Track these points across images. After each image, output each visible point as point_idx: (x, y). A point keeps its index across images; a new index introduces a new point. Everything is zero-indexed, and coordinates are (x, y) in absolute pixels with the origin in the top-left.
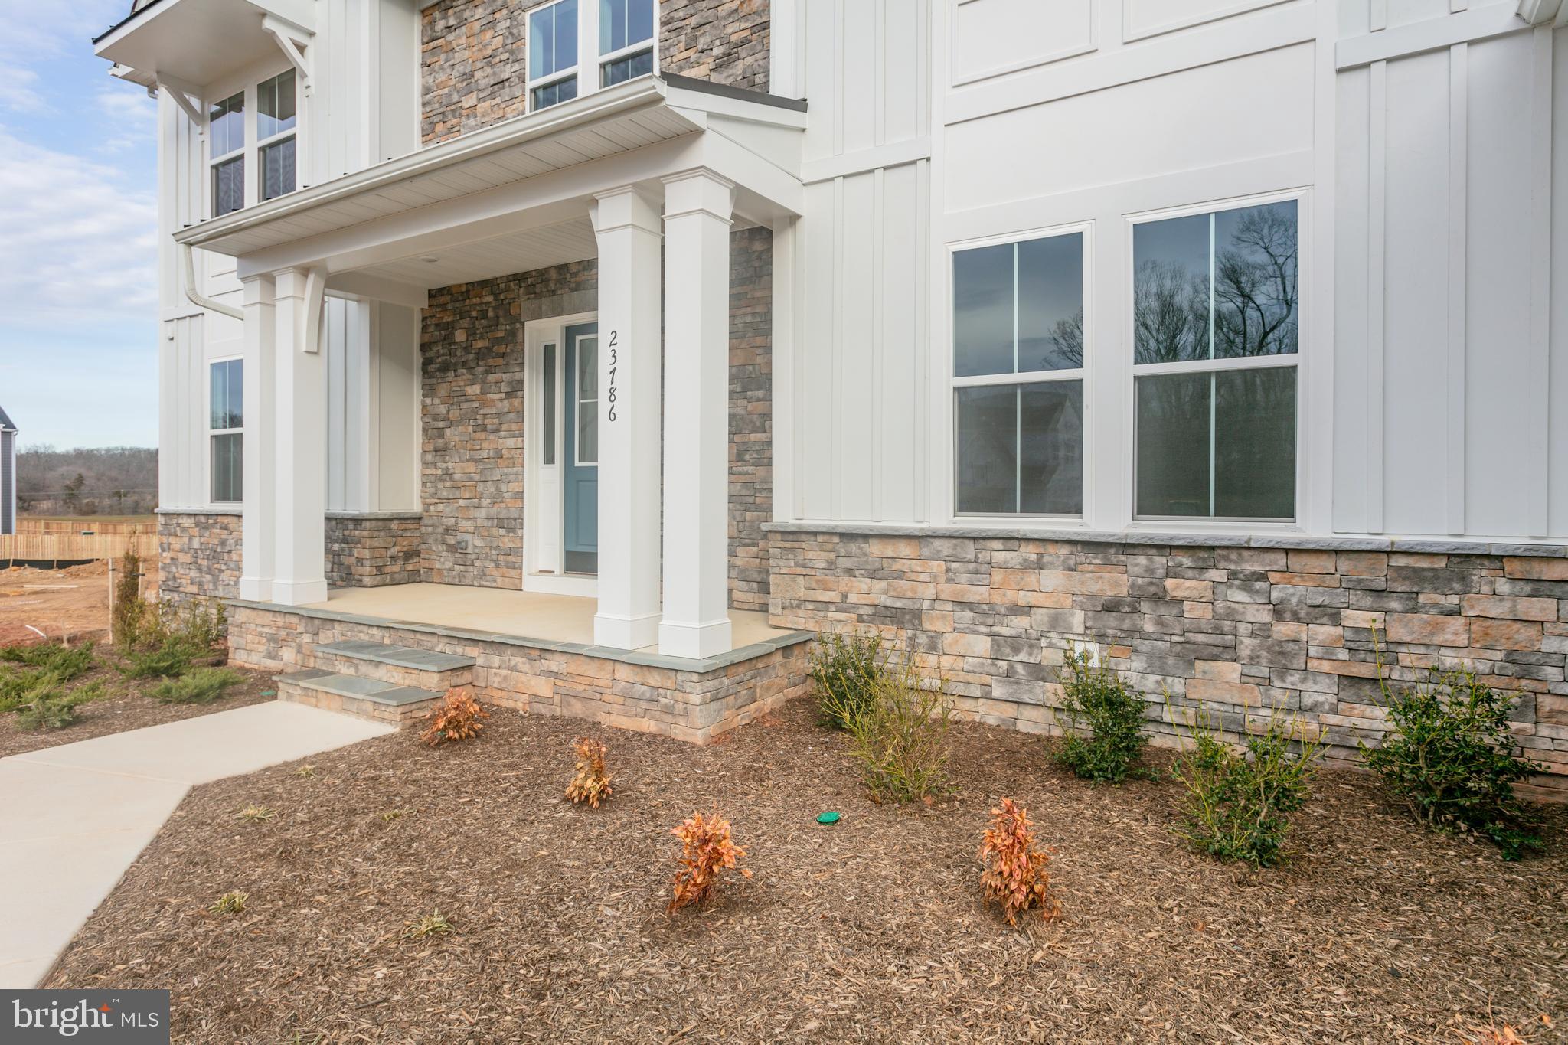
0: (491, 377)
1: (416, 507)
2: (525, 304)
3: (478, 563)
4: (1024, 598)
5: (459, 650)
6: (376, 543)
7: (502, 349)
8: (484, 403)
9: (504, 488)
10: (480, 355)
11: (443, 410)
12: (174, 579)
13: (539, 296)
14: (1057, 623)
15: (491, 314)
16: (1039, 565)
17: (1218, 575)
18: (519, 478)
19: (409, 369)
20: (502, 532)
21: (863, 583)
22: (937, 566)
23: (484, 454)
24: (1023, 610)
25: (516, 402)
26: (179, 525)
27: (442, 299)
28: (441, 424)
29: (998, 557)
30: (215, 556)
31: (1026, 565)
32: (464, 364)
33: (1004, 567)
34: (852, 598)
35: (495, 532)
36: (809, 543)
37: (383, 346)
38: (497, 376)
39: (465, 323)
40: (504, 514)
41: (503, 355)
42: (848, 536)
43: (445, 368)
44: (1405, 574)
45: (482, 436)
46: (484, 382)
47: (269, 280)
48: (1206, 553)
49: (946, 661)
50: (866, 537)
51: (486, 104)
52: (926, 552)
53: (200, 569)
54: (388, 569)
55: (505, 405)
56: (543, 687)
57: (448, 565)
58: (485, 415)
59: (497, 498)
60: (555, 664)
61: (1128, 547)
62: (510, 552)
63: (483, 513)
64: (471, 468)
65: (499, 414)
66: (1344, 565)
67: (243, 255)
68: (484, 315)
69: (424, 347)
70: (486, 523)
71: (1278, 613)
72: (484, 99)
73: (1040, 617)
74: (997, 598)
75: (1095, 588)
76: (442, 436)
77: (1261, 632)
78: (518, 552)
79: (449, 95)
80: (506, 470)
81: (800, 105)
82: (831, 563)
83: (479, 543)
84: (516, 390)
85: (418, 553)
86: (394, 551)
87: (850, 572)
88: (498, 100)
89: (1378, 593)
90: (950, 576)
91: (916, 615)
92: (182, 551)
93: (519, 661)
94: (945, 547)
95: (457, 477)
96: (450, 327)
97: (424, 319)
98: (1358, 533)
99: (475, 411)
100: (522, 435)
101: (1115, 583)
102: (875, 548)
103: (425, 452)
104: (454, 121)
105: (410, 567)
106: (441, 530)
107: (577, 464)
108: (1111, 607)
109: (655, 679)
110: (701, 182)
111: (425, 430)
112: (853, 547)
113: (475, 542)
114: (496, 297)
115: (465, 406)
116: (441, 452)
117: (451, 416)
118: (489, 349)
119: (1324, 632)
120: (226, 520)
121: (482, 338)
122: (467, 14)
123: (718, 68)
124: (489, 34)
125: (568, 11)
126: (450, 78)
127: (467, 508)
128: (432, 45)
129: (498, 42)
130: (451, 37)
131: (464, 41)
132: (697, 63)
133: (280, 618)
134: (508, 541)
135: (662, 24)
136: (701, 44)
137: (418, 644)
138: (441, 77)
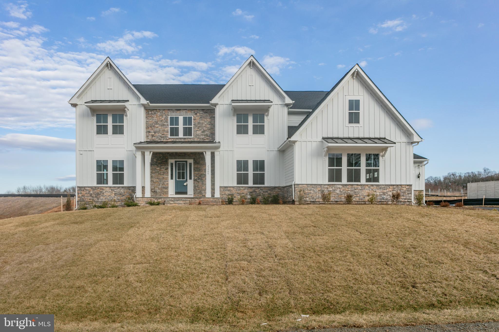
2: (169, 157)
3: (159, 194)
4: (244, 192)
7: (164, 163)
8: (160, 170)
9: (165, 183)
10: (159, 163)
14: (247, 194)
15: (162, 157)
16: (245, 189)
17: (259, 189)
18: (168, 181)
20: (164, 189)
21: (227, 192)
22: (235, 190)
23: (161, 178)
24: (243, 193)
25: (167, 171)
29: (241, 189)
30: (98, 194)
31: (244, 189)
32: (156, 164)
33: (242, 189)
34: (226, 193)
35: (163, 189)
38: (163, 167)
39: (156, 158)
40: (165, 187)
41: (164, 164)
42: (225, 187)
44: (272, 188)
45: (160, 175)
46: (160, 167)
48: (258, 187)
49: (236, 199)
50: (228, 187)
51: (161, 127)
52: (234, 188)
55: (165, 171)
58: (160, 172)
59: (163, 184)
61: (252, 187)
62: (166, 192)
63: (160, 186)
64: (158, 180)
65: (163, 172)
66: (268, 188)
68: (160, 158)
70: (161, 188)
71: (264, 192)
72: (160, 126)
73: (245, 194)
74: (241, 193)
75: (249, 191)
77: (262, 194)
78: (168, 192)
79: (152, 124)
81: (219, 142)
82: (224, 190)
83: (159, 191)
84: (167, 169)
87: (226, 191)
88: (163, 127)
89: (270, 190)
90: (236, 190)
91: (233, 194)
95: (154, 181)
98: (269, 186)
99: (158, 172)
100: (168, 175)
101: (251, 190)
102: (229, 188)
104: (153, 128)
107: (177, 180)
108: (251, 192)
112: (226, 188)
113: (158, 191)
114: (163, 155)
115: (156, 171)
117: (153, 172)
118: (161, 163)
119: (267, 193)
120: (102, 188)
121: (160, 161)
122: (156, 113)
123: (202, 132)
124: (161, 117)
125: (177, 119)
126: (152, 121)
127: (157, 186)
128: (148, 115)
129: (163, 119)
130: (152, 115)
131: (156, 116)
132: (199, 131)
133: (149, 199)
134: (166, 190)
135: (194, 125)
136: (200, 129)
137: (179, 199)
138: (150, 121)
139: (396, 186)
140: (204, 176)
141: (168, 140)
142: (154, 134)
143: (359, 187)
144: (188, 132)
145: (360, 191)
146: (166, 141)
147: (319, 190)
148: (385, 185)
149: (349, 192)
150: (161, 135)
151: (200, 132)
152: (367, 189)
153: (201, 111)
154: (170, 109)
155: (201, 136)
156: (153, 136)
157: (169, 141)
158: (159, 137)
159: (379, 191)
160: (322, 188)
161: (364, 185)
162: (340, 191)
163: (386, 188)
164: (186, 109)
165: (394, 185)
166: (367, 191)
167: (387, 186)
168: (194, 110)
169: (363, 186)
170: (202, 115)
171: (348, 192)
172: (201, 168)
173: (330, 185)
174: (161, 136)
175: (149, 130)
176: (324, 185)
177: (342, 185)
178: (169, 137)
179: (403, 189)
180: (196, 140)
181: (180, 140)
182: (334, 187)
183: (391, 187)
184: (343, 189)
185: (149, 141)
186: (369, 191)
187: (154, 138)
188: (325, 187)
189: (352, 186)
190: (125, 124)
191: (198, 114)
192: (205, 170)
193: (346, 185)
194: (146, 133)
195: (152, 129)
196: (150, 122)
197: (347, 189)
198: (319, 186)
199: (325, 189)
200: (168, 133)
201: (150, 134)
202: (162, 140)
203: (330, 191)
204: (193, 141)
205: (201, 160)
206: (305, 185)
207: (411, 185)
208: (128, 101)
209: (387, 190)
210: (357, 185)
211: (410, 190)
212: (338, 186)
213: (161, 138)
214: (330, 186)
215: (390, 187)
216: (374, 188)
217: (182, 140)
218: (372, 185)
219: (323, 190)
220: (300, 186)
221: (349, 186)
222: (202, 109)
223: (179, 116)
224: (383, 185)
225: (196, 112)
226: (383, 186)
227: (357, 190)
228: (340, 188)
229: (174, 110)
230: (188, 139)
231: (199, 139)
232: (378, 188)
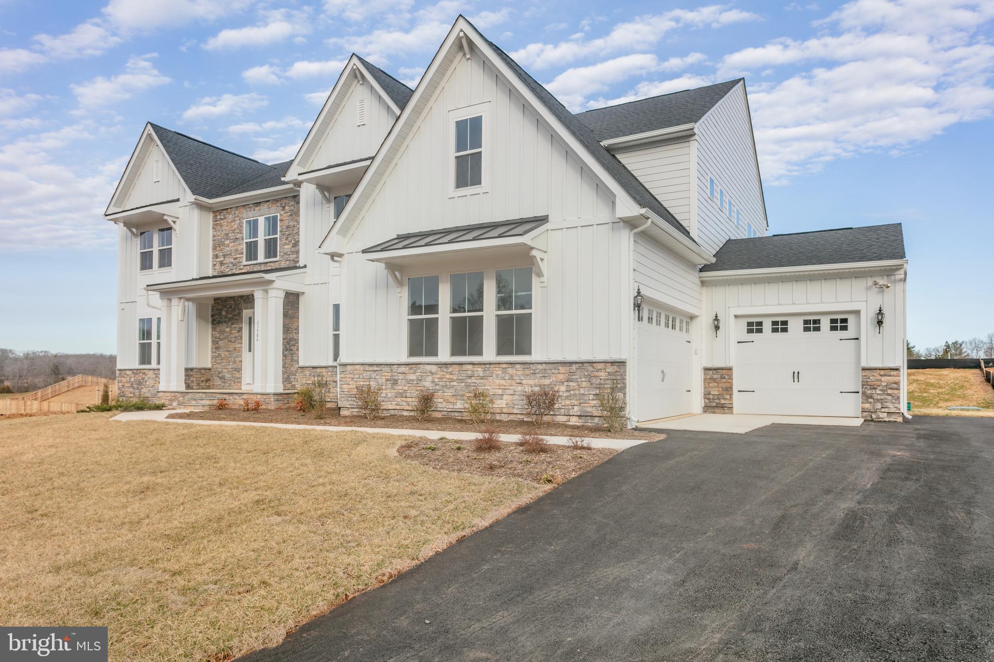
0: (233, 326)
1: (210, 366)
2: (243, 305)
3: (228, 381)
5: (222, 396)
6: (198, 376)
7: (236, 318)
8: (231, 334)
9: (236, 359)
10: (230, 319)
11: (218, 335)
12: (123, 392)
13: (247, 303)
15: (233, 307)
18: (241, 356)
19: (208, 322)
20: (236, 372)
22: (329, 373)
23: (231, 349)
25: (240, 333)
26: (125, 374)
27: (218, 302)
28: (217, 340)
30: (140, 383)
32: (225, 322)
35: (234, 372)
36: (306, 370)
37: (200, 316)
38: (235, 325)
39: (225, 309)
40: (236, 367)
41: (237, 320)
42: (314, 368)
43: (219, 323)
45: (230, 343)
46: (231, 327)
47: (170, 300)
49: (331, 394)
50: (317, 368)
51: (232, 244)
53: (134, 388)
54: (201, 384)
55: (237, 335)
56: (242, 402)
57: (219, 383)
58: (231, 338)
59: (235, 362)
60: (245, 396)
62: (238, 378)
63: (230, 367)
64: (227, 353)
65: (235, 337)
67: (160, 292)
68: (231, 307)
69: (212, 316)
70: (232, 370)
72: (232, 242)
76: (218, 344)
78: (240, 378)
79: (221, 239)
80: (237, 354)
81: (305, 266)
82: (310, 374)
83: (229, 376)
84: (240, 330)
85: (210, 380)
86: (203, 379)
87: (314, 376)
88: (236, 244)
92: (126, 382)
93: (237, 397)
94: (330, 369)
95: (222, 356)
96: (221, 310)
97: (212, 307)
99: (228, 336)
100: (242, 343)
102: (319, 370)
103: (212, 348)
104: (223, 247)
105: (207, 384)
106: (217, 373)
109: (265, 397)
110: (275, 291)
111: (212, 342)
112: (314, 370)
113: (228, 376)
114: (235, 302)
115: (225, 334)
116: (217, 348)
117: (221, 337)
118: (233, 318)
120: (144, 371)
121: (230, 314)
122: (227, 216)
123: (293, 247)
124: (233, 223)
125: (256, 222)
126: (221, 234)
127: (225, 365)
128: (216, 223)
129: (236, 226)
130: (222, 222)
131: (226, 223)
132: (288, 244)
133: (173, 394)
134: (237, 375)
135: (280, 232)
136: (290, 239)
137: (212, 396)
138: (219, 233)
139: (577, 365)
140: (294, 342)
141: (242, 269)
142: (222, 259)
143: (479, 369)
144: (271, 248)
145: (481, 381)
146: (240, 271)
147: (387, 380)
148: (546, 363)
149: (455, 383)
150: (233, 260)
151: (289, 246)
152: (497, 375)
153: (291, 201)
154: (245, 205)
155: (291, 256)
156: (222, 263)
157: (243, 271)
158: (230, 265)
159: (531, 382)
160: (394, 374)
161: (490, 364)
162: (433, 382)
163: (549, 372)
164: (269, 201)
165: (571, 363)
166: (497, 382)
167: (551, 366)
168: (281, 199)
169: (488, 366)
170: (292, 208)
171: (452, 383)
172: (290, 325)
173: (410, 366)
174: (232, 263)
175: (217, 253)
176: (397, 365)
177: (437, 364)
178: (245, 263)
179: (596, 374)
180: (283, 264)
181: (259, 268)
182: (419, 371)
183: (562, 369)
184: (439, 376)
185: (216, 274)
186: (503, 382)
187: (223, 267)
188: (400, 371)
189: (460, 366)
190: (174, 246)
191: (287, 208)
192: (297, 329)
193: (446, 364)
194: (213, 258)
195: (221, 250)
196: (218, 236)
197: (448, 376)
198: (387, 369)
199: (401, 377)
200: (242, 255)
201: (218, 260)
202: (234, 271)
203: (411, 380)
204: (278, 267)
205: (290, 308)
206: (359, 366)
207: (622, 363)
208: (178, 200)
209: (553, 379)
210: (473, 364)
211: (618, 377)
212: (428, 368)
213: (232, 267)
214: (411, 369)
215: (560, 368)
216: (518, 373)
217: (263, 268)
218: (512, 364)
219: (396, 378)
220: (349, 368)
221: (455, 366)
222: (293, 196)
223: (259, 218)
224: (541, 363)
225: (283, 205)
226: (539, 366)
227: (473, 380)
228: (432, 373)
229: (251, 205)
230: (271, 264)
231: (288, 262)
232: (528, 372)
